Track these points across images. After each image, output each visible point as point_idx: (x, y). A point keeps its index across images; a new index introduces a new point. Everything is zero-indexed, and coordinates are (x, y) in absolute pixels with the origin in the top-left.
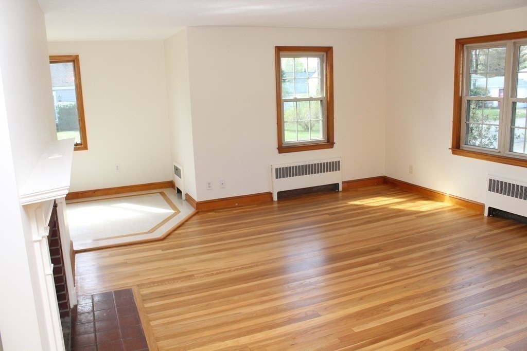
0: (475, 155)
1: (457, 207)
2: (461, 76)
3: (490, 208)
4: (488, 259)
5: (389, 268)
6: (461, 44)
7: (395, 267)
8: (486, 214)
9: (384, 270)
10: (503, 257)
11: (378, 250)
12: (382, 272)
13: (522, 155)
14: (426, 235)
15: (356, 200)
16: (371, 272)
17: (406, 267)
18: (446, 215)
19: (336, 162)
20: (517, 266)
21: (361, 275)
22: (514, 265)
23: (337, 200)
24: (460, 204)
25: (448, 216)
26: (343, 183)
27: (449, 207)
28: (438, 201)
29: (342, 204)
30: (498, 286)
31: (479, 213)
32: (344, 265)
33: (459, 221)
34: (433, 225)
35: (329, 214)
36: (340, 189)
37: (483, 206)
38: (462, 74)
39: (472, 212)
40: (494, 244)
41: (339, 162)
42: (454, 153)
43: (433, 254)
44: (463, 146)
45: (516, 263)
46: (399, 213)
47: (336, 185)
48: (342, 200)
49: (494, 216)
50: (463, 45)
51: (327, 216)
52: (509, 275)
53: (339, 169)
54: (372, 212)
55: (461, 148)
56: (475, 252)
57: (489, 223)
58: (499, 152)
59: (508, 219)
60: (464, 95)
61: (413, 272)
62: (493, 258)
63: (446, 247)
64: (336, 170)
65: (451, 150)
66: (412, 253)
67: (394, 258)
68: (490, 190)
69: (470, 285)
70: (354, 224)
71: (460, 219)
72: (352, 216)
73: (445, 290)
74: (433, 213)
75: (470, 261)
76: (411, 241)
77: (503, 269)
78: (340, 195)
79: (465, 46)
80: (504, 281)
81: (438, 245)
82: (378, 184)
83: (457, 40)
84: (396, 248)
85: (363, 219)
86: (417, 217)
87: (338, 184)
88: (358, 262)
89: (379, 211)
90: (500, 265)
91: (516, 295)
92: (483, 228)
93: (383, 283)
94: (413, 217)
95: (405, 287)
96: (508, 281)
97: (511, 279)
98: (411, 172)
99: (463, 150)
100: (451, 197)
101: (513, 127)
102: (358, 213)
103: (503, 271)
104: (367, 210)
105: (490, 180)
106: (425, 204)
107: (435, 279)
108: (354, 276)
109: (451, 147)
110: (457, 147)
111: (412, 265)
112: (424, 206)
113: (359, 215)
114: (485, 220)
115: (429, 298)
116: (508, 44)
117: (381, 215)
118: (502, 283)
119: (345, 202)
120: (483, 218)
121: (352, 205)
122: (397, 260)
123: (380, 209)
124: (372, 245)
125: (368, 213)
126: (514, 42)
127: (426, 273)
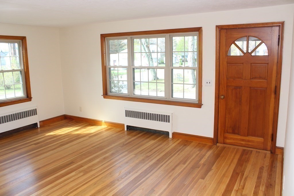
0: (117, 98)
1: (110, 127)
2: (105, 54)
3: (127, 126)
4: (134, 155)
5: (82, 174)
6: (104, 37)
7: (86, 172)
8: (126, 129)
9: (79, 175)
10: (141, 152)
11: (72, 163)
12: (78, 178)
13: (140, 96)
14: (98, 148)
15: (50, 132)
16: (71, 179)
17: (92, 170)
18: (105, 133)
19: (34, 110)
20: (149, 156)
21: (66, 182)
22: (147, 156)
23: (37, 134)
24: (111, 126)
25: (106, 134)
26: (40, 122)
27: (105, 128)
28: (98, 126)
29: (41, 136)
30: (144, 170)
31: (122, 129)
32: (53, 179)
33: (113, 136)
34: (100, 140)
35: (35, 144)
36: (39, 126)
37: (123, 125)
38: (105, 53)
39: (118, 130)
40: (135, 146)
41: (36, 109)
42: (104, 97)
43: (105, 158)
44: (109, 93)
45: (148, 154)
46: (79, 137)
47: (36, 124)
48: (41, 133)
49: (130, 129)
50: (105, 38)
51: (34, 146)
52: (147, 162)
53: (36, 114)
54: (62, 138)
55: (108, 95)
56: (126, 153)
57: (128, 134)
58: (129, 95)
59: (137, 130)
60: (107, 65)
61: (97, 172)
62: (136, 154)
63: (111, 153)
64: (34, 115)
65: (103, 96)
66: (93, 161)
67: (83, 166)
68: (126, 116)
69: (130, 173)
70: (53, 148)
71: (113, 135)
72: (50, 143)
73: (118, 180)
74: (98, 133)
75: (125, 159)
76: (90, 153)
77: (143, 160)
78: (39, 130)
79: (106, 38)
80: (146, 166)
81: (106, 152)
82: (62, 120)
83: (101, 35)
84: (83, 159)
85: (57, 144)
86: (90, 137)
87: (37, 123)
88: (62, 174)
89: (65, 137)
90: (141, 157)
91: (154, 173)
92: (126, 138)
93: (81, 185)
94: (87, 137)
95: (95, 184)
96: (147, 166)
97: (148, 164)
98: (81, 111)
99: (109, 95)
100: (106, 122)
101: (134, 81)
102: (54, 140)
103: (143, 161)
104: (58, 137)
105: (126, 111)
106: (92, 129)
107: (111, 174)
108: (62, 184)
109: (103, 95)
110: (106, 94)
111: (95, 168)
112: (92, 130)
113: (54, 141)
114: (126, 133)
115: (111, 187)
116: (128, 38)
117: (68, 139)
118: (145, 168)
119: (44, 134)
120: (124, 132)
121: (48, 136)
122: (85, 167)
123: (66, 135)
124: (68, 160)
125: (59, 139)
126: (131, 37)
127: (104, 172)
